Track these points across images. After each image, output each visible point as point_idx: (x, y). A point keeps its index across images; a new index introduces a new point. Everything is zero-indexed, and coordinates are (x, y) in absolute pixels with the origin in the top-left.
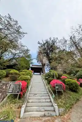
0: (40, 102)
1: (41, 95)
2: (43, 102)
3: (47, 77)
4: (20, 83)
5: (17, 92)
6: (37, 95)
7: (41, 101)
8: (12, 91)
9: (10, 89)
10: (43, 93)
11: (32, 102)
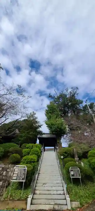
0: (50, 194)
1: (52, 185)
2: (54, 194)
3: (62, 157)
4: (25, 167)
5: (21, 179)
6: (46, 185)
7: (52, 192)
8: (17, 178)
9: (14, 175)
10: (56, 182)
11: (39, 194)
